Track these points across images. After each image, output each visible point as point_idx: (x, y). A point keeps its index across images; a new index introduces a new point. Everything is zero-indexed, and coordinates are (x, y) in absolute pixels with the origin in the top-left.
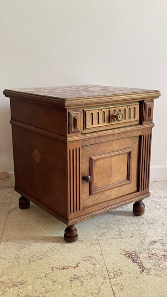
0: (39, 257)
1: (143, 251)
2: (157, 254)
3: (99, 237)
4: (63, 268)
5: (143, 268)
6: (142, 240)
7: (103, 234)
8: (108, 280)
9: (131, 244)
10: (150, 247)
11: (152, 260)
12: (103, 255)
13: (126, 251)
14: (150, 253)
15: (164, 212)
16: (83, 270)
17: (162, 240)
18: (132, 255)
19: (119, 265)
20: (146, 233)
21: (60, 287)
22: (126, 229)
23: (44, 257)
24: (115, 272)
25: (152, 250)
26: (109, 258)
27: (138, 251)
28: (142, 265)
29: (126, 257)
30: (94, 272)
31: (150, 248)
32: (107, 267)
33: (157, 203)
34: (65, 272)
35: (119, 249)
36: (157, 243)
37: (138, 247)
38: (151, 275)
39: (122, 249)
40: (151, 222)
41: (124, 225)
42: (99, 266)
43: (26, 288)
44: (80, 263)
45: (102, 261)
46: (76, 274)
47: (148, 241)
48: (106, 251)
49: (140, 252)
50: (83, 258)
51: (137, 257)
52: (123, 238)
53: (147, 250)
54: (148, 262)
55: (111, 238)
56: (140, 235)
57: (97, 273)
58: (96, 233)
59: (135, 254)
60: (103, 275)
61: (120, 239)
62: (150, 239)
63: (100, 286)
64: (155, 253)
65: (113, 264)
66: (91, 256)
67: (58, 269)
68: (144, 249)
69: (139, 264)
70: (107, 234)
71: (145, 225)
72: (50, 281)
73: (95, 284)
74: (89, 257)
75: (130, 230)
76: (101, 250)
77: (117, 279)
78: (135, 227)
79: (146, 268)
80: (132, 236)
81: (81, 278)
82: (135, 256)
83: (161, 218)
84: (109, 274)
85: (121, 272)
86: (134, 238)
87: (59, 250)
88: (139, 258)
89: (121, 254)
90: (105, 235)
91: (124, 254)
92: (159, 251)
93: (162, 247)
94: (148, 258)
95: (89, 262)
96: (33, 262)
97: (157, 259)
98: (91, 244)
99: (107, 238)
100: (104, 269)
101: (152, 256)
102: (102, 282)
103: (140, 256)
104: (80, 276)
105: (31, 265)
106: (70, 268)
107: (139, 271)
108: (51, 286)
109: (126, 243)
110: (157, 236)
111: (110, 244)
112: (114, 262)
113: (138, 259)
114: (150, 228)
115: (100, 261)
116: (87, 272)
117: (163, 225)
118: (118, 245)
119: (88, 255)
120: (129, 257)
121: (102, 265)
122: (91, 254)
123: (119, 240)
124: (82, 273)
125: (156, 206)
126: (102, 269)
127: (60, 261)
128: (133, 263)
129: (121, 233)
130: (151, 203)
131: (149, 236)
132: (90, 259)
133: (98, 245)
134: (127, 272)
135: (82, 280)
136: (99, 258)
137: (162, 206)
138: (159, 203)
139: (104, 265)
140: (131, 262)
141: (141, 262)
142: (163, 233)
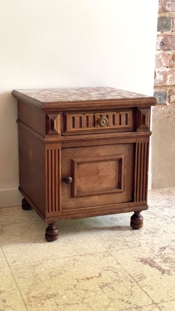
0: (57, 272)
1: (156, 257)
2: (170, 258)
3: (108, 249)
4: (88, 279)
5: (163, 270)
6: (152, 248)
7: (110, 246)
8: (136, 284)
9: (142, 252)
10: (161, 252)
11: (168, 264)
12: (120, 264)
13: (140, 258)
14: (164, 258)
15: (161, 220)
16: (107, 278)
17: (170, 246)
18: (148, 261)
19: (139, 270)
20: (152, 241)
21: (94, 294)
22: (131, 239)
23: (64, 272)
24: (138, 277)
25: (164, 255)
26: (127, 266)
27: (152, 257)
28: (161, 268)
29: (143, 263)
30: (119, 278)
31: (161, 254)
32: (129, 273)
33: (150, 213)
34: (92, 281)
35: (133, 258)
36: (167, 249)
37: (150, 254)
38: (172, 275)
39: (136, 257)
40: (153, 231)
41: (127, 236)
42: (121, 273)
43: (61, 298)
44: (101, 273)
45: (121, 269)
46: (103, 282)
47: (157, 248)
48: (121, 260)
49: (154, 258)
50: (102, 269)
51: (153, 262)
52: (132, 248)
53: (160, 255)
54: (165, 266)
55: (120, 249)
56: (147, 243)
57: (122, 279)
58: (104, 246)
59: (151, 260)
60: (129, 280)
61: (130, 249)
62: (158, 246)
63: (130, 289)
64: (168, 257)
65: (133, 270)
66: (109, 266)
67: (82, 279)
68: (157, 255)
69: (158, 268)
70: (114, 245)
71: (148, 235)
72: (81, 291)
73: (125, 288)
74: (108, 267)
75: (135, 240)
76: (116, 260)
77: (143, 282)
78: (139, 237)
79: (165, 270)
80: (140, 246)
81: (110, 285)
82: (151, 261)
83: (161, 227)
84: (134, 279)
85: (144, 275)
86: (143, 246)
87: (74, 264)
88: (155, 262)
89: (136, 261)
90: (114, 247)
91: (140, 261)
92: (171, 255)
93: (173, 251)
94: (164, 262)
95: (110, 271)
96: (54, 277)
97: (172, 262)
98: (104, 256)
99: (116, 249)
100: (127, 275)
101: (166, 260)
102: (131, 286)
103: (155, 260)
104: (107, 283)
105: (54, 280)
106: (94, 278)
107: (160, 273)
108: (84, 294)
109: (138, 252)
110: (163, 243)
111: (122, 254)
112: (133, 269)
113: (155, 264)
114: (154, 237)
115: (120, 269)
116: (113, 280)
117: (165, 233)
118: (130, 254)
119: (106, 266)
120: (146, 263)
121: (123, 272)
122: (108, 264)
123: (128, 250)
124: (107, 280)
125: (151, 216)
126: (125, 275)
127: (81, 273)
128: (152, 268)
129: (128, 243)
130: (145, 214)
131: (156, 243)
132: (110, 269)
133: (111, 256)
134: (150, 276)
135: (111, 286)
136: (118, 267)
137: (157, 215)
138: (153, 213)
139: (125, 272)
140: (150, 267)
141: (158, 266)
142: (169, 240)
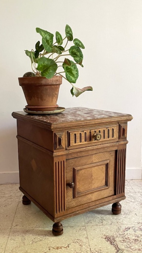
0: (40, 239)
1: (119, 236)
2: (129, 239)
3: (86, 224)
4: (58, 248)
5: (118, 249)
6: (119, 227)
7: (89, 222)
9: (110, 230)
10: (125, 233)
11: (125, 243)
12: (88, 238)
13: (106, 236)
14: (124, 237)
15: (138, 204)
16: (72, 250)
17: (134, 227)
18: (110, 239)
19: (100, 246)
20: (122, 222)
23: (44, 239)
24: (96, 252)
25: (126, 235)
26: (92, 241)
27: (115, 236)
28: (118, 247)
29: (106, 240)
30: (80, 252)
31: (124, 234)
32: (91, 248)
33: (132, 197)
34: (59, 251)
35: (100, 234)
36: (131, 229)
37: (115, 233)
39: (103, 234)
40: (127, 213)
42: (85, 247)
44: (70, 244)
45: (87, 243)
47: (123, 227)
48: (91, 235)
49: (117, 237)
50: (73, 241)
51: (114, 240)
52: (104, 225)
53: (122, 235)
54: (122, 245)
55: (95, 225)
56: (117, 223)
58: (84, 221)
59: (113, 238)
61: (102, 226)
62: (125, 226)
64: (128, 238)
65: (96, 245)
66: (79, 239)
67: (53, 248)
68: (120, 234)
69: (116, 246)
70: (92, 221)
71: (122, 215)
74: (78, 239)
75: (110, 218)
76: (87, 234)
78: (114, 217)
79: (120, 249)
80: (111, 224)
82: (113, 240)
83: (135, 210)
85: (101, 252)
86: (113, 225)
89: (102, 238)
90: (91, 223)
91: (105, 238)
92: (131, 236)
93: (134, 233)
94: (122, 241)
95: (78, 244)
96: (35, 243)
97: (129, 242)
98: (80, 229)
99: (92, 225)
100: (88, 249)
101: (126, 240)
103: (117, 239)
105: (34, 245)
106: (63, 248)
107: (115, 251)
109: (107, 229)
110: (130, 224)
111: (94, 230)
112: (96, 244)
113: (115, 242)
114: (126, 218)
115: (86, 243)
116: (75, 252)
117: (135, 215)
118: (100, 230)
119: (77, 239)
120: (108, 240)
121: (87, 246)
122: (79, 237)
124: (71, 252)
125: (131, 200)
126: (87, 249)
127: (55, 242)
128: (111, 245)
129: (103, 221)
130: (128, 197)
131: (124, 224)
132: (78, 241)
133: (85, 230)
136: (85, 240)
137: (136, 200)
138: (134, 197)
139: (88, 246)
140: (110, 244)
141: (117, 244)
142: (136, 222)
